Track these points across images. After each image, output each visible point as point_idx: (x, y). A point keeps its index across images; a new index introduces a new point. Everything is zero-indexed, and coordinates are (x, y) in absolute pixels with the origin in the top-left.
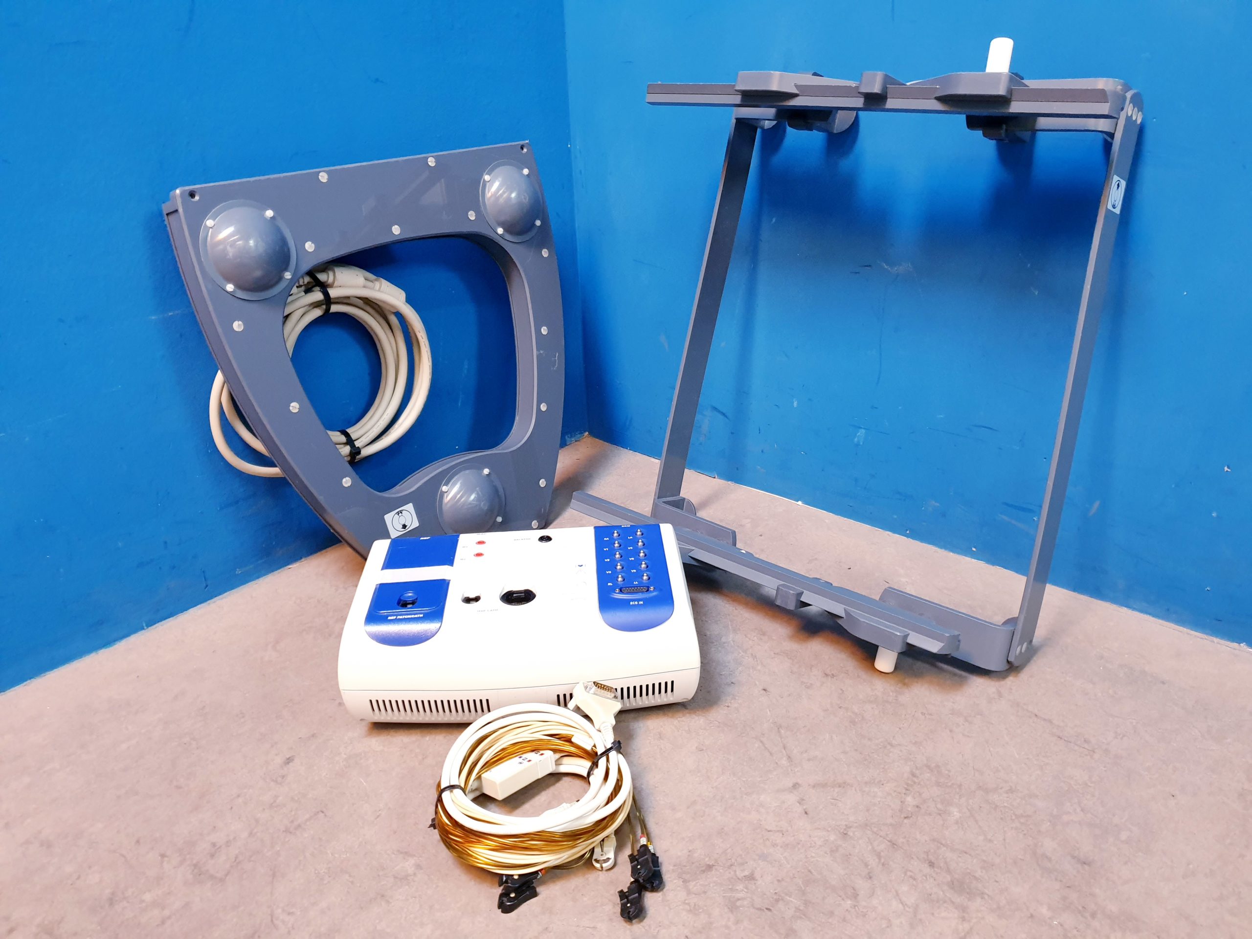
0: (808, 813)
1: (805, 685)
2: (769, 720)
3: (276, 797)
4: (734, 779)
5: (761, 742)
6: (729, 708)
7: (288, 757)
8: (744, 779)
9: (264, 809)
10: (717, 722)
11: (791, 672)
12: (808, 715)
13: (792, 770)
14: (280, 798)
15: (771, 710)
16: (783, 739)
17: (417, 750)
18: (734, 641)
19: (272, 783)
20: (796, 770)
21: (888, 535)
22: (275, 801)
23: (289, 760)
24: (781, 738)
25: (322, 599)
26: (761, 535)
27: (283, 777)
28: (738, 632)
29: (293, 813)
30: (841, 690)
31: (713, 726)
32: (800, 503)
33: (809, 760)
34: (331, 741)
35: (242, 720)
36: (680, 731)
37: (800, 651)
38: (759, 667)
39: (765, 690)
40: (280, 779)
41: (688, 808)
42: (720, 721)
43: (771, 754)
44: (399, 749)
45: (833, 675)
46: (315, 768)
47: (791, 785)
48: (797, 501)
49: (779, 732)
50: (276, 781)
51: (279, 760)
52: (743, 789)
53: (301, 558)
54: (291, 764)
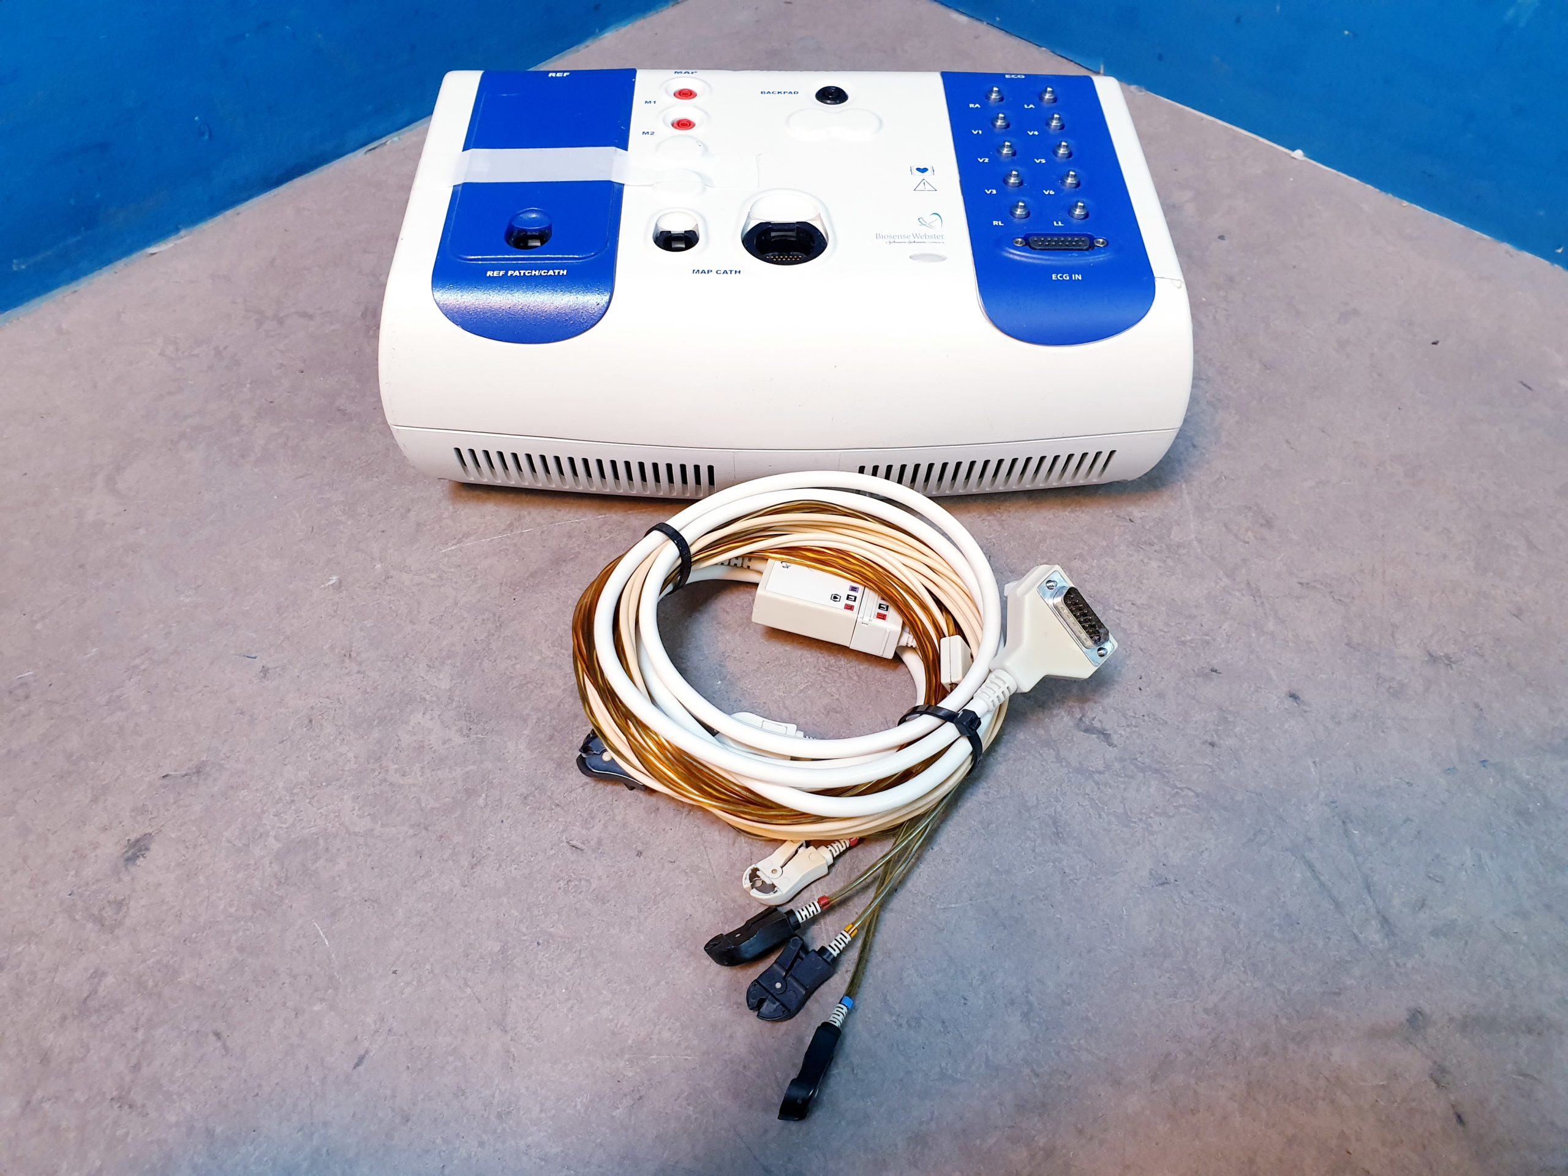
0: (1465, 1118)
1: (1387, 685)
2: (1317, 795)
3: (98, 974)
4: (1257, 984)
5: (1310, 866)
6: (1216, 749)
7: (133, 837)
8: (1282, 987)
9: (64, 1018)
10: (1191, 794)
11: (1348, 644)
12: (1409, 784)
13: (1397, 965)
14: (110, 980)
15: (1317, 760)
16: (1360, 859)
17: (458, 839)
18: (1200, 541)
19: (90, 925)
20: (1409, 965)
21: (1507, 252)
22: (94, 992)
23: (137, 850)
24: (1355, 855)
25: (226, 347)
26: (1221, 237)
27: (119, 904)
28: (1207, 515)
29: (140, 1035)
30: (1477, 706)
31: (1185, 806)
32: (1298, 154)
33: (1435, 933)
34: (244, 792)
35: (23, 708)
36: (1104, 815)
37: (1359, 578)
38: (1270, 626)
39: (1294, 696)
40: (109, 912)
41: (1154, 1079)
42: (1199, 791)
43: (1337, 905)
44: (411, 832)
45: (1447, 657)
46: (202, 879)
47: (1402, 1015)
48: (1293, 150)
49: (1347, 833)
50: (99, 921)
51: (111, 847)
52: (1284, 1021)
53: (177, 230)
54: (140, 861)
